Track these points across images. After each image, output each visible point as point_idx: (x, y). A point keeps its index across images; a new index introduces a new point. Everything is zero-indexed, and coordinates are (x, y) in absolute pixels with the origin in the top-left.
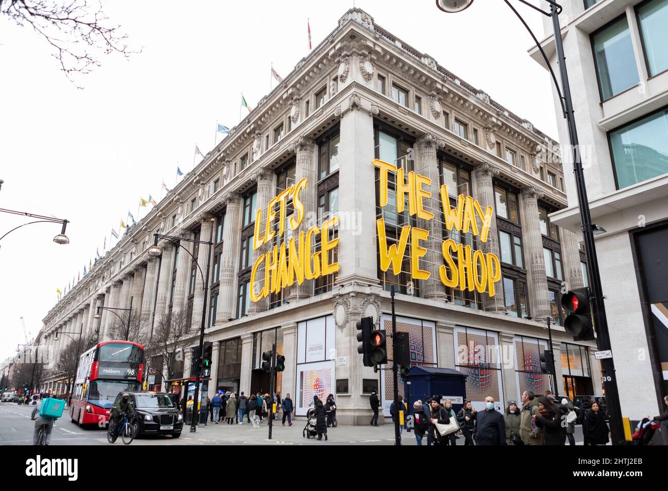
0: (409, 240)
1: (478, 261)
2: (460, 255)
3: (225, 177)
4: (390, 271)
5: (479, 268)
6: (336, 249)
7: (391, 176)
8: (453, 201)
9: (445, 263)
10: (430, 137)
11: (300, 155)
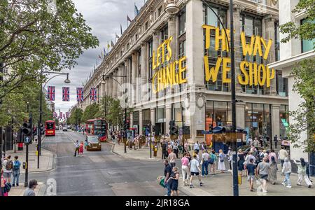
0: (222, 63)
1: (262, 69)
2: (251, 67)
3: (140, 33)
4: (211, 81)
5: (262, 73)
6: (185, 71)
7: (213, 31)
8: (248, 39)
9: (242, 73)
10: (236, 6)
11: (170, 23)
